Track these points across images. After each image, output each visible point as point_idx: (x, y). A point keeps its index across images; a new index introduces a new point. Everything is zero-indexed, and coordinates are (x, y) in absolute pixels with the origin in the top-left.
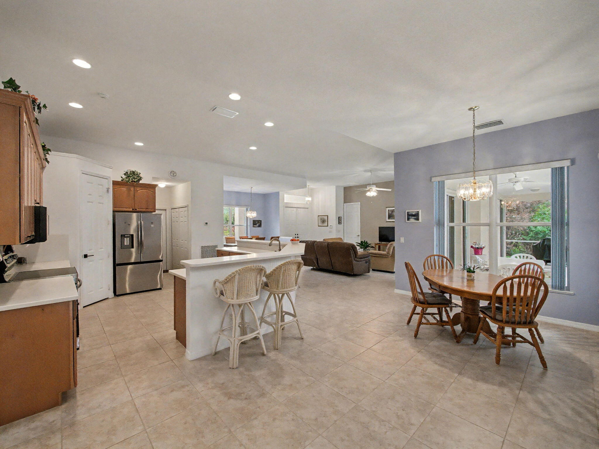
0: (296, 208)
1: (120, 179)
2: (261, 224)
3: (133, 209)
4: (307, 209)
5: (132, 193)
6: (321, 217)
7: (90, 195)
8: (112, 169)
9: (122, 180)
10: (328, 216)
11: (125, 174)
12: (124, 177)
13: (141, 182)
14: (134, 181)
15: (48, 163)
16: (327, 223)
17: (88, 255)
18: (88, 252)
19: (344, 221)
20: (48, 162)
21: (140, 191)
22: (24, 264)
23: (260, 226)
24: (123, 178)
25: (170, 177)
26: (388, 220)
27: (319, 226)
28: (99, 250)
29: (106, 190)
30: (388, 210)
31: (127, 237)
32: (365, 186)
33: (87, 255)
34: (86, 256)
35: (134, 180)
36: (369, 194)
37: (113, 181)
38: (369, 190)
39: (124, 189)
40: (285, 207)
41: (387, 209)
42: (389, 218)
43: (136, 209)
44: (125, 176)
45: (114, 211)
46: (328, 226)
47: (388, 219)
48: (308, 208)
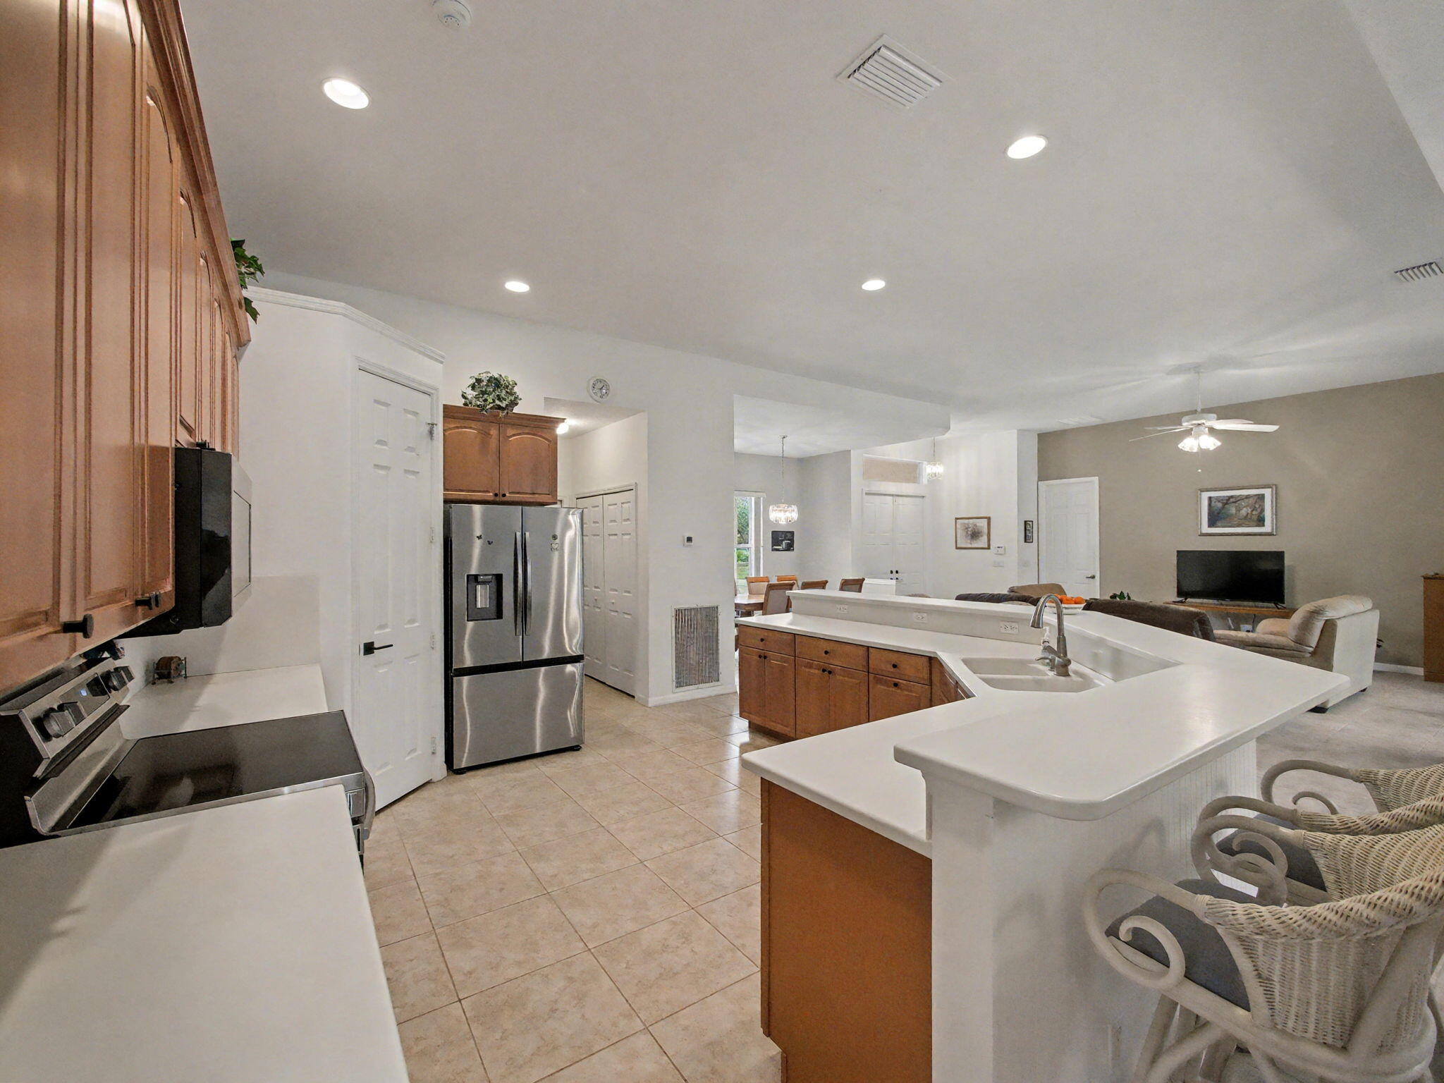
0: (893, 495)
1: (460, 402)
2: (792, 540)
3: (496, 495)
4: (921, 499)
5: (493, 443)
6: (966, 521)
7: (380, 442)
8: (442, 363)
9: (465, 404)
10: (989, 519)
11: (473, 387)
12: (471, 394)
13: (516, 410)
14: (499, 408)
15: (255, 320)
16: (985, 537)
17: (376, 646)
18: (376, 632)
19: (1042, 533)
20: (254, 314)
21: (517, 440)
22: (178, 682)
23: (790, 547)
24: (469, 397)
25: (592, 397)
26: (1206, 529)
27: (957, 548)
28: (406, 626)
29: (427, 428)
30: (1210, 498)
31: (484, 583)
32: (1176, 418)
33: (373, 643)
34: (369, 648)
35: (497, 402)
36: (1188, 444)
37: (444, 405)
38: (1188, 432)
39: (471, 432)
40: (866, 494)
41: (1205, 496)
42: (1212, 523)
43: (504, 495)
44: (472, 392)
45: (446, 501)
46: (989, 548)
47: (1209, 526)
48: (923, 497)
